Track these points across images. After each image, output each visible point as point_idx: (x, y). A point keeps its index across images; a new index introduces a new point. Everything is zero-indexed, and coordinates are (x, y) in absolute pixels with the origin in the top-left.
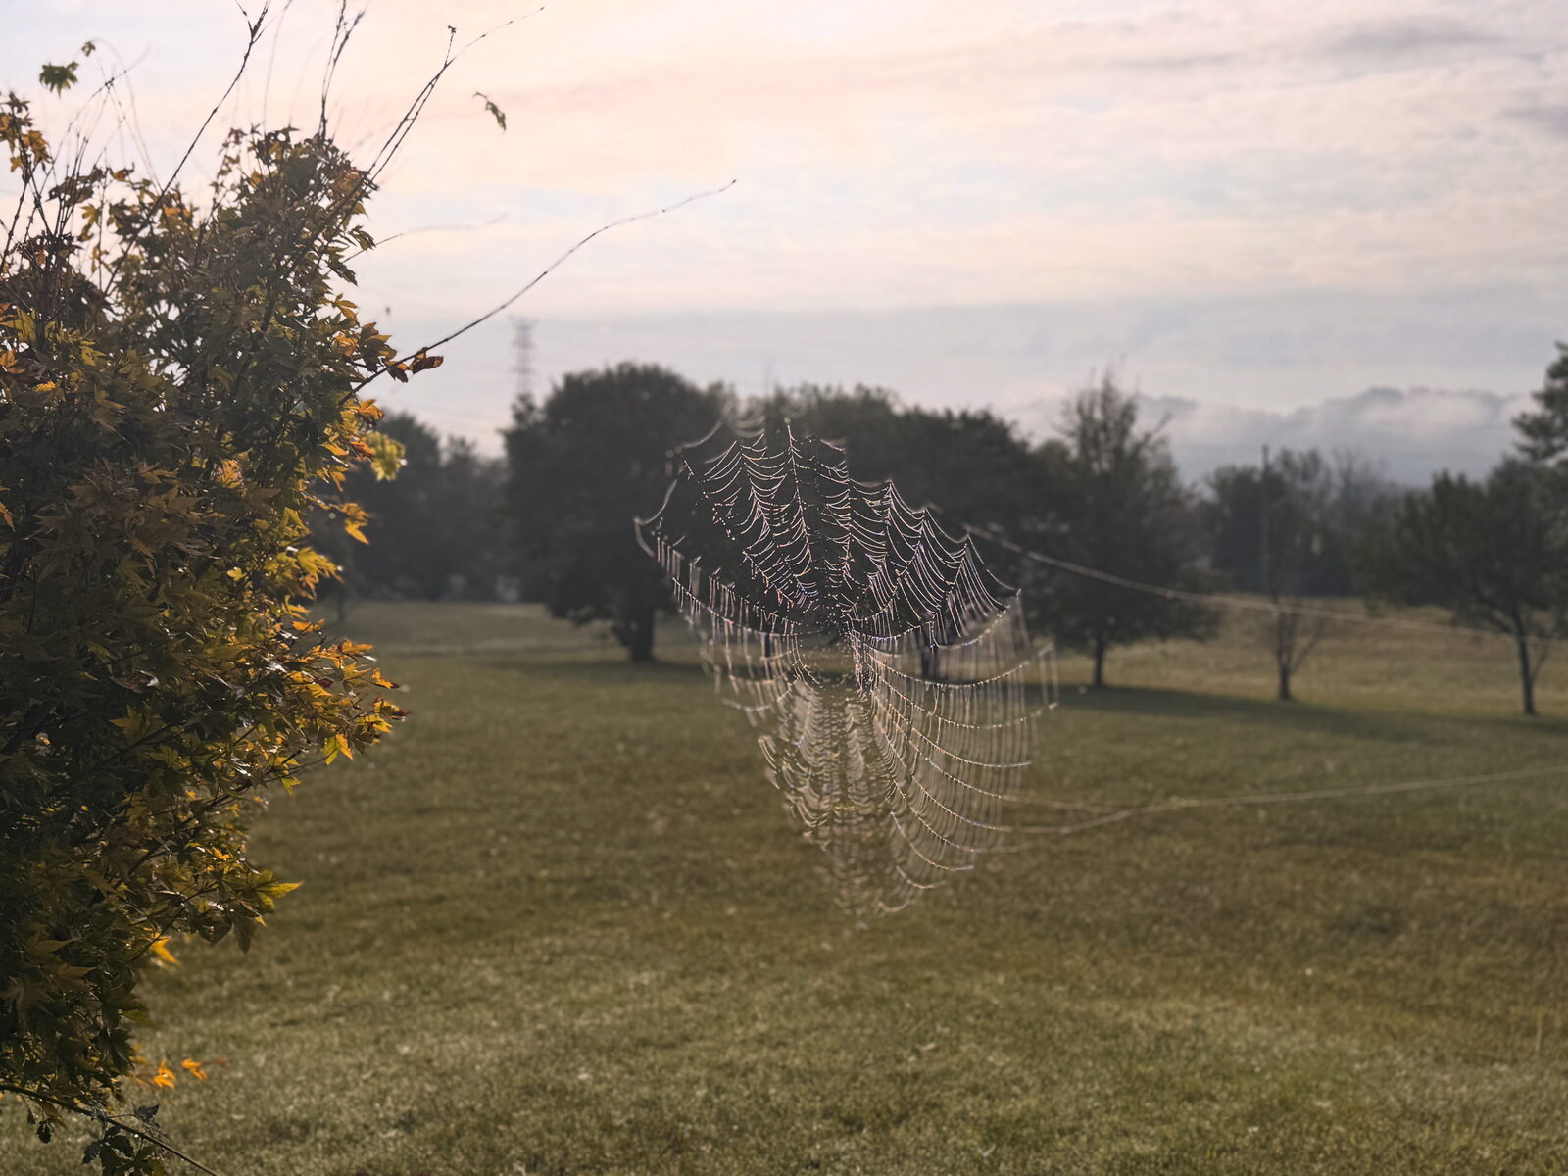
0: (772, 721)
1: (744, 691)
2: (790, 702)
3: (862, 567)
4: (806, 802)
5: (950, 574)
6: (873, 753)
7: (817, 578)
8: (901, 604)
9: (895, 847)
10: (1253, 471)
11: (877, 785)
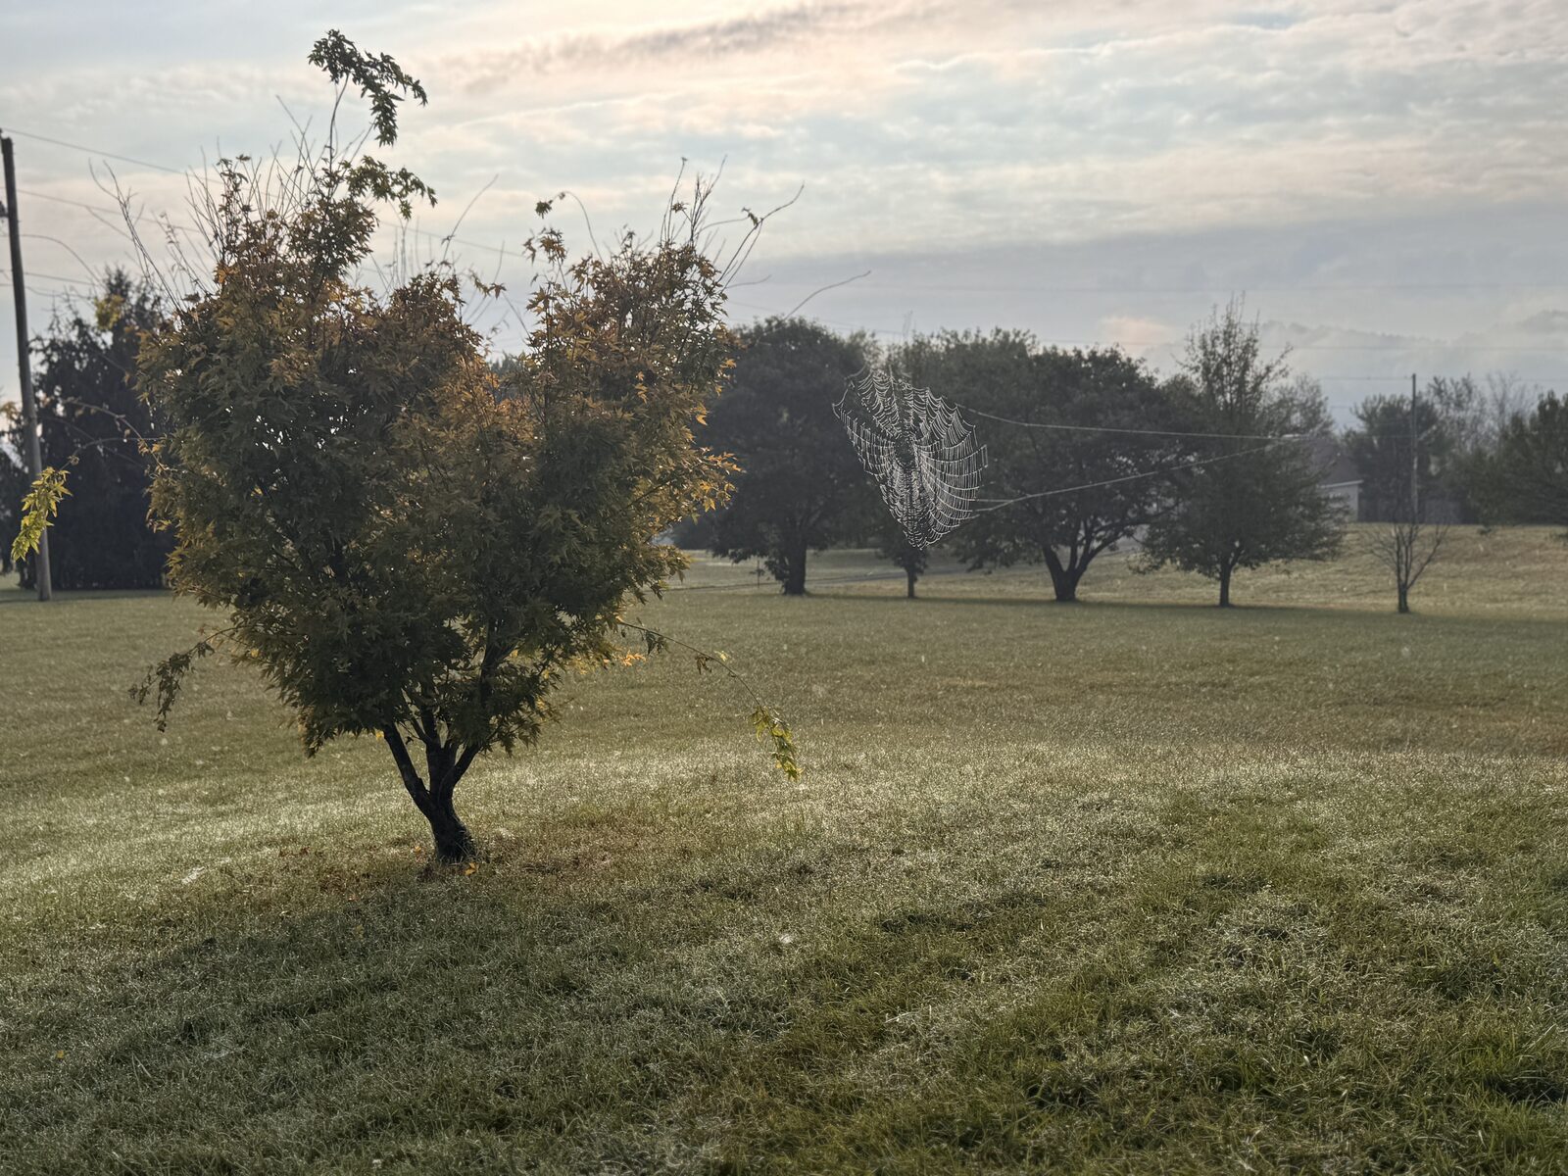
0: (884, 481)
1: (874, 468)
2: (891, 473)
3: (917, 421)
4: (898, 508)
5: (949, 422)
6: (922, 489)
7: (902, 426)
8: (932, 435)
9: (931, 522)
10: (1402, 400)
11: (923, 500)
